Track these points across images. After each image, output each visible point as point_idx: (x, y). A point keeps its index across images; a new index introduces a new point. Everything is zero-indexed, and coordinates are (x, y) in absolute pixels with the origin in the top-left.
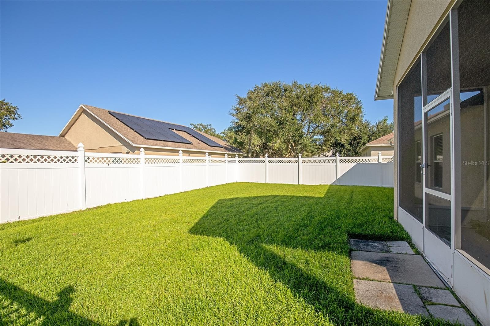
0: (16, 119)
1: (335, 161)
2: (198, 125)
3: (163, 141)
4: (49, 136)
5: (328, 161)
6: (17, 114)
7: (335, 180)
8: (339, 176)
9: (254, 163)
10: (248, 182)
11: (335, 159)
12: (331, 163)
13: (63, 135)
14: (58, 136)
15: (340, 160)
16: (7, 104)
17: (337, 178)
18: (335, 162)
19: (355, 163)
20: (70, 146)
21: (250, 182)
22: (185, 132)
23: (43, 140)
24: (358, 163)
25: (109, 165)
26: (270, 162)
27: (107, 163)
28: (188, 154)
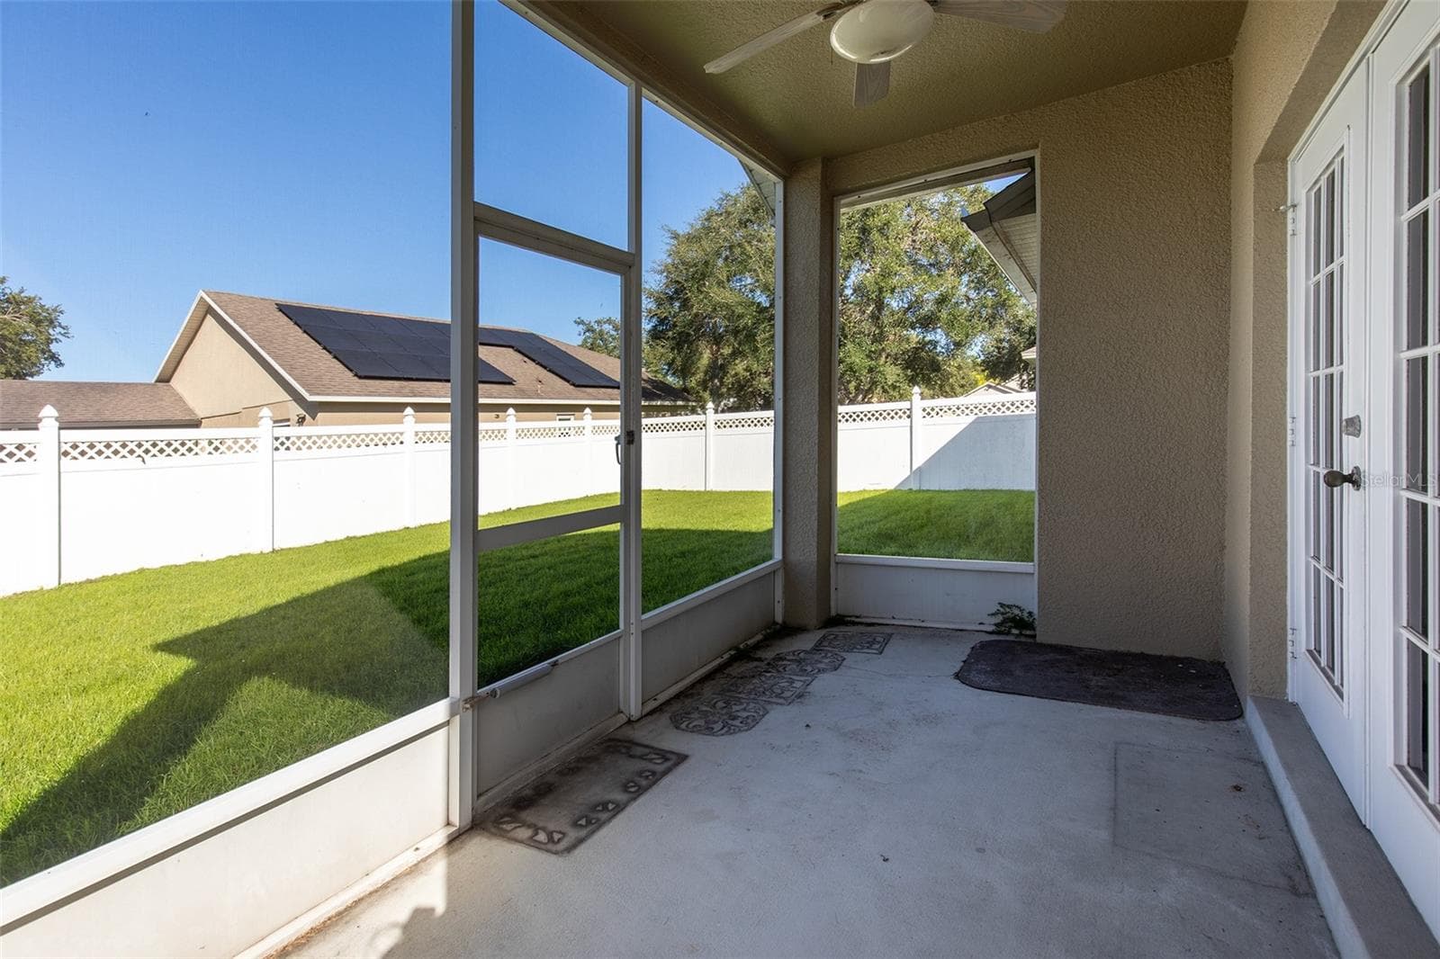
0: (56, 339)
1: (908, 412)
2: (598, 322)
3: (417, 380)
4: (125, 384)
5: (889, 414)
6: (60, 326)
7: (908, 473)
8: (919, 462)
9: (676, 430)
10: (658, 488)
11: (909, 407)
12: (896, 421)
13: (165, 379)
14: (153, 381)
15: (924, 410)
16: (30, 300)
17: (914, 468)
18: (909, 417)
19: (972, 418)
20: (177, 407)
21: (663, 489)
22: (512, 347)
23: (103, 394)
24: (981, 415)
25: (143, 461)
26: (718, 425)
27: (139, 456)
28: (494, 414)
